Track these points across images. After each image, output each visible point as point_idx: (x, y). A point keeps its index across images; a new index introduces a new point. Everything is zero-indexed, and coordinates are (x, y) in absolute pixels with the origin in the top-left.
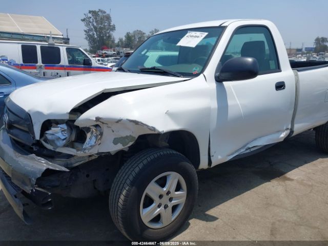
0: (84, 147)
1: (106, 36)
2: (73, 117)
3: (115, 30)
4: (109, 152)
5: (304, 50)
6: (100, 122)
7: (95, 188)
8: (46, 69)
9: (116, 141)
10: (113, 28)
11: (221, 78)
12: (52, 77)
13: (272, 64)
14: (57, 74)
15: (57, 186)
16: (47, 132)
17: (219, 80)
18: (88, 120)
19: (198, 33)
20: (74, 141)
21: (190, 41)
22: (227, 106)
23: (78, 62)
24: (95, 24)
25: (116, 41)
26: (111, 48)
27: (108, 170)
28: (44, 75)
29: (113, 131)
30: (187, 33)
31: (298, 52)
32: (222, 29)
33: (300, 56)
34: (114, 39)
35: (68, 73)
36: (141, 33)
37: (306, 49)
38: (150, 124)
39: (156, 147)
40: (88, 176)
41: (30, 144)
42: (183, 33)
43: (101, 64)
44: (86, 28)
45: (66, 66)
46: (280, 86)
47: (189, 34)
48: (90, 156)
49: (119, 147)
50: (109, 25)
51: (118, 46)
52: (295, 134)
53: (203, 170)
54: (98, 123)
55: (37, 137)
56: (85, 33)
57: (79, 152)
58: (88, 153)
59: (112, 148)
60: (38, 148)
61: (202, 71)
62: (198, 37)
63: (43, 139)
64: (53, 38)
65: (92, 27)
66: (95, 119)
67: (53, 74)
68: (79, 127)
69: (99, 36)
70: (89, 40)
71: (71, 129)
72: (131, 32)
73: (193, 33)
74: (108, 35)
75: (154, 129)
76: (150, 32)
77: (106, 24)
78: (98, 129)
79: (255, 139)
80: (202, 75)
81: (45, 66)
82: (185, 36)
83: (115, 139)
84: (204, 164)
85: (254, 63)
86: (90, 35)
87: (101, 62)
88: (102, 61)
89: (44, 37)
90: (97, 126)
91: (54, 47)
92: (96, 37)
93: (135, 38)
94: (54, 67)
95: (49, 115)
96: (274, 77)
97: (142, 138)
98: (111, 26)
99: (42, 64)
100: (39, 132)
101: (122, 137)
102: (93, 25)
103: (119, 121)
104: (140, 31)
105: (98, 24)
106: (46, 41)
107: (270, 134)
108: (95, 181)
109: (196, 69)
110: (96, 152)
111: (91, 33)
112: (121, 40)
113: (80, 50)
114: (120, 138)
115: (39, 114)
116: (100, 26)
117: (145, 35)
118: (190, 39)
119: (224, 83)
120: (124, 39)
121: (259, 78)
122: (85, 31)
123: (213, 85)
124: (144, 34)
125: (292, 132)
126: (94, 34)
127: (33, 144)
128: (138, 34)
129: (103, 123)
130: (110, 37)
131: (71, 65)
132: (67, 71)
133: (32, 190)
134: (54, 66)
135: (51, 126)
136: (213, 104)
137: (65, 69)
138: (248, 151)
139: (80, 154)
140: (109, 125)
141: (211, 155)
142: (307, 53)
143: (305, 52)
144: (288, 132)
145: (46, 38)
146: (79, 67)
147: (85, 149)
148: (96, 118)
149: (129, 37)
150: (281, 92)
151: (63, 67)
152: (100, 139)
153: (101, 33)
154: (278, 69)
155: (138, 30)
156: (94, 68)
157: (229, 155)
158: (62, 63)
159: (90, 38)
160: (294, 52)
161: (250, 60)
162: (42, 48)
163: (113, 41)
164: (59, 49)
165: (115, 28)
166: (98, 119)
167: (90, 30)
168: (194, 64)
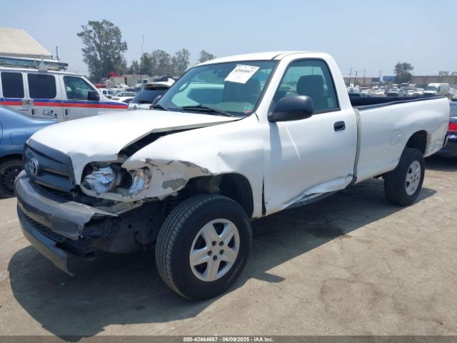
0: (130, 192)
1: (113, 57)
2: (121, 160)
3: (126, 49)
4: (156, 198)
5: (381, 79)
6: (151, 164)
7: (136, 242)
8: (35, 105)
9: (165, 185)
10: (124, 47)
11: (274, 118)
12: (44, 116)
13: (331, 102)
14: (52, 112)
15: (99, 237)
16: (88, 176)
17: (272, 120)
18: (138, 162)
19: (248, 68)
20: (118, 187)
21: (240, 76)
22: (280, 148)
23: (80, 96)
24: (98, 41)
25: (129, 65)
26: (121, 74)
27: (151, 220)
28: (33, 114)
29: (163, 174)
30: (236, 67)
31: (374, 83)
32: (274, 63)
33: (377, 87)
34: (125, 61)
35: (66, 111)
36: (163, 55)
37: (385, 78)
38: (203, 165)
39: (206, 193)
40: (130, 226)
41: (68, 191)
42: (231, 66)
43: (109, 97)
44: (85, 47)
45: (64, 102)
46: (339, 126)
47: (239, 67)
48: (135, 202)
49: (170, 191)
50: (119, 43)
51: (131, 72)
52: (357, 181)
53: (257, 220)
54: (148, 165)
55: (78, 181)
56: (84, 53)
57: (125, 198)
58: (135, 198)
59: (160, 192)
60: (77, 194)
61: (254, 110)
62: (248, 72)
63: (83, 184)
64: (46, 63)
65: (94, 45)
66: (145, 161)
67: (46, 113)
68: (126, 169)
69: (104, 58)
70: (89, 63)
71: (116, 173)
72: (150, 52)
73: (243, 67)
74: (116, 56)
75: (207, 171)
76: (177, 53)
77: (114, 41)
78: (147, 171)
79: (314, 186)
80: (253, 115)
81: (35, 101)
82: (234, 70)
83: (164, 182)
84: (257, 213)
85: (308, 101)
86: (91, 56)
87: (108, 95)
88: (109, 93)
89: (33, 61)
90: (145, 168)
91: (46, 76)
92: (99, 58)
93: (155, 62)
94: (48, 103)
95: (93, 157)
96: (333, 117)
97: (193, 182)
98: (120, 44)
99: (30, 99)
100: (81, 176)
101: (172, 181)
102: (95, 42)
103: (170, 163)
104: (162, 51)
105: (101, 41)
106: (35, 68)
107: (331, 180)
108: (137, 233)
109: (247, 107)
110: (143, 198)
111: (92, 54)
112: (135, 64)
113: (83, 80)
114: (170, 181)
115: (82, 156)
116: (105, 43)
117: (168, 57)
118: (239, 74)
119: (278, 123)
120: (139, 62)
121: (315, 118)
122: (84, 50)
123: (266, 125)
124: (167, 55)
125: (355, 178)
126: (96, 55)
127: (72, 190)
128: (160, 55)
129: (153, 165)
130: (119, 58)
131: (71, 100)
132: (66, 108)
133: (79, 237)
134: (47, 101)
135: (92, 170)
136: (267, 146)
137: (62, 106)
138: (306, 199)
139: (127, 199)
140: (159, 168)
141: (265, 202)
142: (386, 84)
143: (384, 82)
144: (351, 178)
145: (35, 64)
146: (82, 103)
147: (131, 194)
148: (146, 159)
149: (146, 60)
150: (340, 133)
151: (59, 103)
152: (148, 183)
153: (106, 53)
154: (337, 107)
155: (159, 51)
156: (103, 103)
157: (285, 203)
158: (58, 97)
159: (91, 61)
160: (369, 82)
161: (304, 98)
162: (30, 76)
163: (124, 65)
164: (53, 79)
165: (126, 46)
166: (148, 161)
167: (91, 49)
168: (245, 103)
